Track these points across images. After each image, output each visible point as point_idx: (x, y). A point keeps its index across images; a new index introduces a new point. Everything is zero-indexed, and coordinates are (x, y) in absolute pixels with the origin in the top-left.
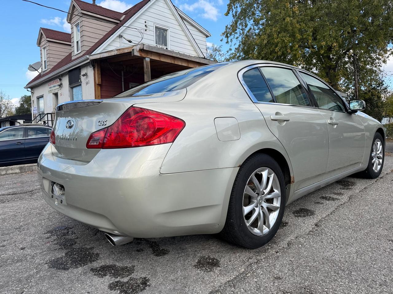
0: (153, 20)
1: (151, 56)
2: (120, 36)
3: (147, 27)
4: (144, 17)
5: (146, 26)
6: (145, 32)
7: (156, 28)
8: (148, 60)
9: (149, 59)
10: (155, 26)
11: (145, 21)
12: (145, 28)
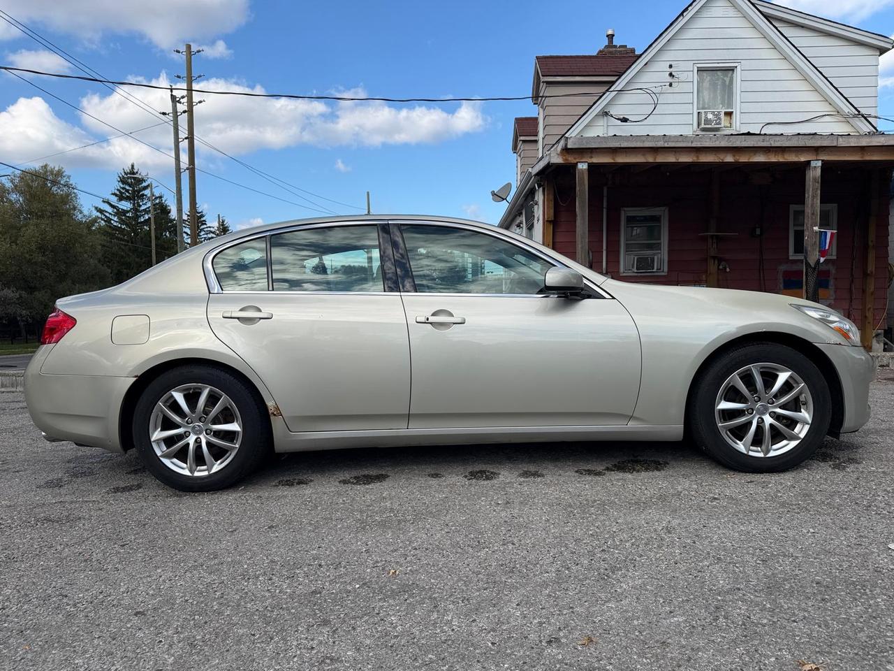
0: (691, 55)
1: (591, 157)
2: (605, 114)
3: (673, 76)
4: (668, 56)
5: (671, 75)
6: (671, 90)
7: (700, 70)
8: (583, 166)
9: (587, 164)
10: (698, 67)
11: (668, 63)
12: (670, 79)
